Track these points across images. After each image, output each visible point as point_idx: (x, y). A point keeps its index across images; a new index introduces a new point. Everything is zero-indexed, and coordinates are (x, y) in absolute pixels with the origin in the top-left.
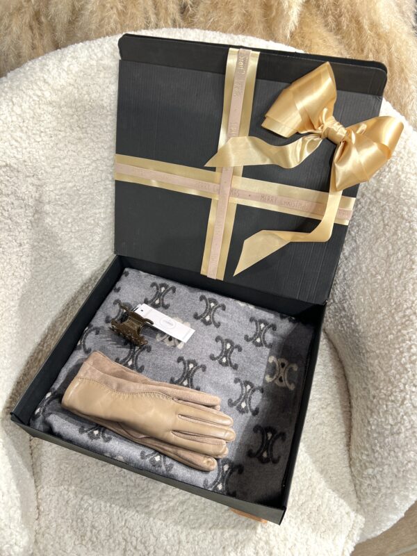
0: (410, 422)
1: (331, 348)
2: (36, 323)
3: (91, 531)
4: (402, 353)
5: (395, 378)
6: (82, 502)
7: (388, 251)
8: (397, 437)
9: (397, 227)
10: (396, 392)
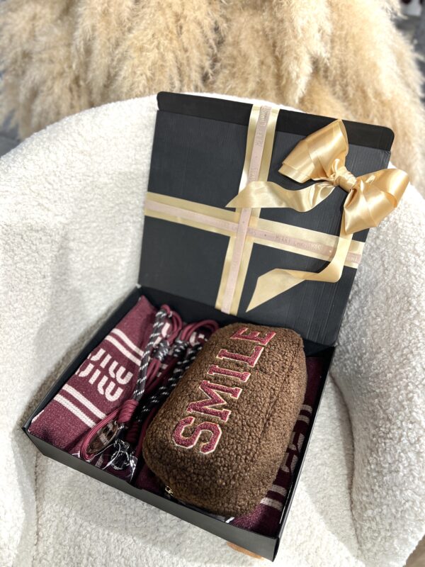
0: (407, 459)
1: (336, 392)
2: (52, 352)
3: (88, 559)
4: (399, 390)
5: (393, 415)
6: (81, 529)
7: (387, 293)
8: (395, 474)
9: (396, 271)
10: (393, 429)
